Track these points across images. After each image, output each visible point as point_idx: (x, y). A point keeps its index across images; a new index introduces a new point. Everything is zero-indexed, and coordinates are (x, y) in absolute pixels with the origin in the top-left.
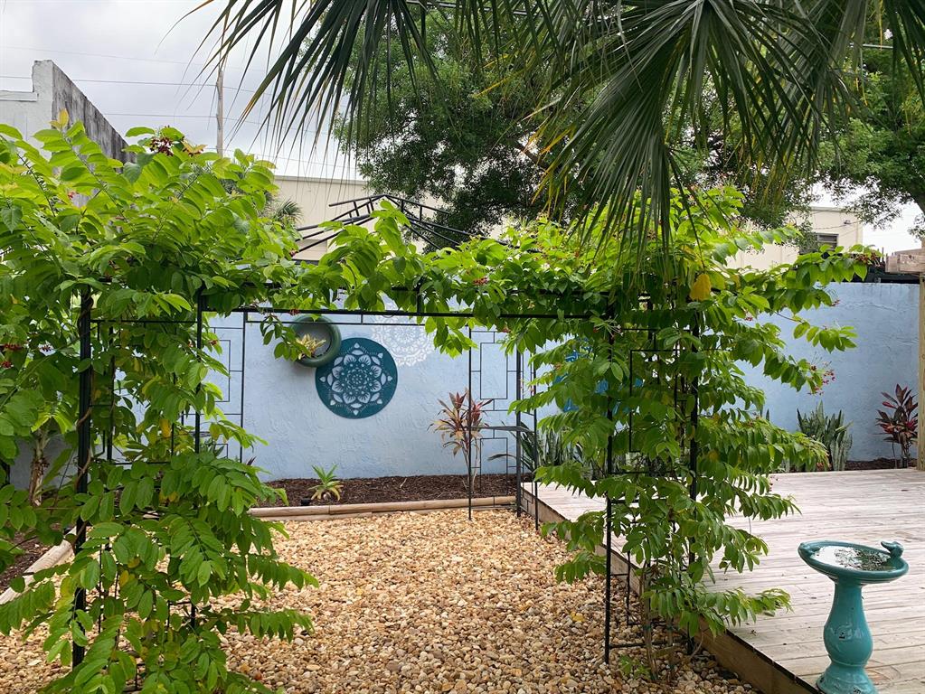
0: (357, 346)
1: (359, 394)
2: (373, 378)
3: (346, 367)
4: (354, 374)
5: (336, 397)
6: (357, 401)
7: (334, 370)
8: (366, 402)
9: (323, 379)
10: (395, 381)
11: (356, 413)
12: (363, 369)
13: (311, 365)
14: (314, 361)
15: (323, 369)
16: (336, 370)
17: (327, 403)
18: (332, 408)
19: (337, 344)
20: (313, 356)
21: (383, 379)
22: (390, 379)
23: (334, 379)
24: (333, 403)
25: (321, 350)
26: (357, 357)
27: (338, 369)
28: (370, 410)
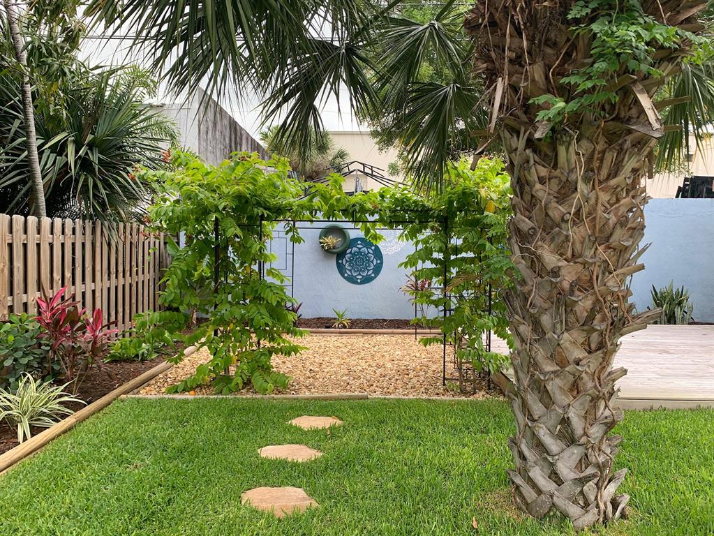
0: (359, 242)
1: (361, 270)
2: (368, 261)
3: (353, 255)
4: (358, 258)
5: (347, 271)
6: (360, 274)
7: (346, 256)
8: (365, 275)
9: (340, 261)
10: (382, 263)
11: (359, 281)
12: (363, 256)
13: (334, 253)
14: (334, 250)
15: (340, 256)
16: (347, 256)
17: (343, 275)
18: (345, 278)
19: (348, 241)
20: (334, 248)
21: (375, 262)
22: (379, 262)
23: (347, 261)
24: (346, 275)
25: (339, 245)
26: (360, 249)
27: (349, 255)
28: (367, 280)
